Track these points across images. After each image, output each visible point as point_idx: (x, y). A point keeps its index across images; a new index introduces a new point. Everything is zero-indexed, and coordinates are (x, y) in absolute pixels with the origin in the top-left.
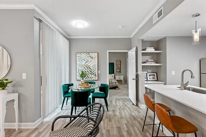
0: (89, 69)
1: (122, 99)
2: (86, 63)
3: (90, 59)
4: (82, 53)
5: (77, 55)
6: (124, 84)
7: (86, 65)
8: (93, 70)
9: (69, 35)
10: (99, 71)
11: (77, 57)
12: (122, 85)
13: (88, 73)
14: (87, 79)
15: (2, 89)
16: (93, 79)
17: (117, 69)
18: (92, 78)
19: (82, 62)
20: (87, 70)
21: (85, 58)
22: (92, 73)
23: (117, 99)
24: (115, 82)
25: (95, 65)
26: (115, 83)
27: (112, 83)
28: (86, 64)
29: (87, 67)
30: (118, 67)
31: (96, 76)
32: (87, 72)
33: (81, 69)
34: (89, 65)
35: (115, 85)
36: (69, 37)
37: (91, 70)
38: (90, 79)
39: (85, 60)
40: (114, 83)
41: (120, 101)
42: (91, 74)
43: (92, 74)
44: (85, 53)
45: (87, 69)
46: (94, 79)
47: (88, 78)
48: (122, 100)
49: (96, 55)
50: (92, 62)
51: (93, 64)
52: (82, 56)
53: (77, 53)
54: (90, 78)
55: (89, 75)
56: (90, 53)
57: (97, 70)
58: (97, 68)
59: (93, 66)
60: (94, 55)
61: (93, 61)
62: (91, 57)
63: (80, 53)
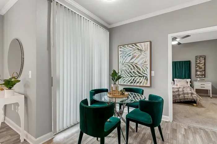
0: (136, 69)
1: (204, 130)
2: (131, 59)
3: (137, 53)
4: (126, 46)
5: (119, 48)
6: (213, 97)
7: (132, 63)
8: (142, 70)
9: (109, 24)
10: (153, 72)
11: (120, 52)
12: (209, 99)
13: (135, 75)
14: (132, 84)
15: (8, 89)
16: (141, 85)
17: (197, 71)
18: (141, 83)
19: (125, 58)
20: (133, 70)
21: (130, 52)
22: (142, 75)
23: (189, 128)
24: (191, 92)
25: (145, 62)
26: (190, 95)
27: (184, 94)
28: (131, 61)
29: (133, 66)
30: (200, 68)
31: (147, 80)
32: (133, 73)
33: (124, 68)
34: (135, 62)
35: (192, 98)
36: (109, 27)
37: (140, 70)
38: (138, 85)
39: (130, 55)
40: (188, 94)
41: (198, 138)
42: (139, 76)
43: (141, 77)
44: (130, 45)
45: (133, 68)
46: (145, 85)
47: (135, 82)
48: (202, 133)
49: (147, 45)
50: (140, 57)
51: (142, 60)
52: (127, 50)
53: (119, 47)
54: (138, 82)
55: (136, 78)
56: (137, 44)
57: (149, 70)
58: (149, 66)
59: (142, 63)
60: (145, 45)
61: (142, 56)
62: (139, 50)
63: (123, 45)
